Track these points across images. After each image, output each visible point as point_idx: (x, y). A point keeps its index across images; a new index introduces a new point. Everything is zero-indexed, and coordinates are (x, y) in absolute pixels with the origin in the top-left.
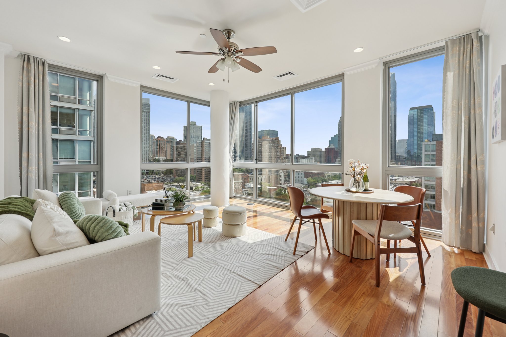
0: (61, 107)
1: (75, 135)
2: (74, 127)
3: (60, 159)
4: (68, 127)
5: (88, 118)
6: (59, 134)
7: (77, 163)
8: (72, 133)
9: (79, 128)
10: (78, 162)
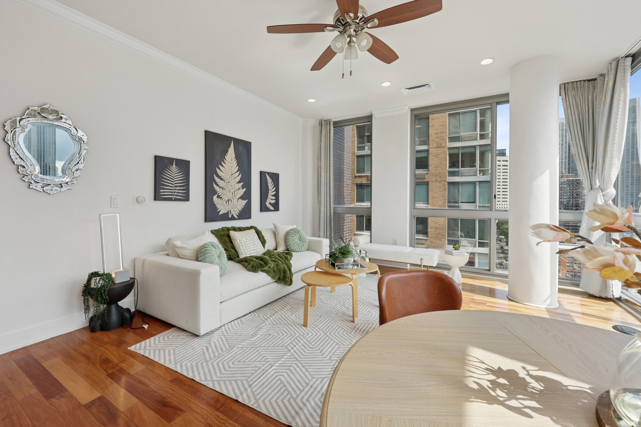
0: (463, 148)
1: (476, 175)
2: (475, 166)
3: (461, 202)
4: (470, 167)
5: (490, 154)
6: (461, 176)
7: (478, 208)
8: (472, 174)
9: (480, 168)
10: (479, 206)
